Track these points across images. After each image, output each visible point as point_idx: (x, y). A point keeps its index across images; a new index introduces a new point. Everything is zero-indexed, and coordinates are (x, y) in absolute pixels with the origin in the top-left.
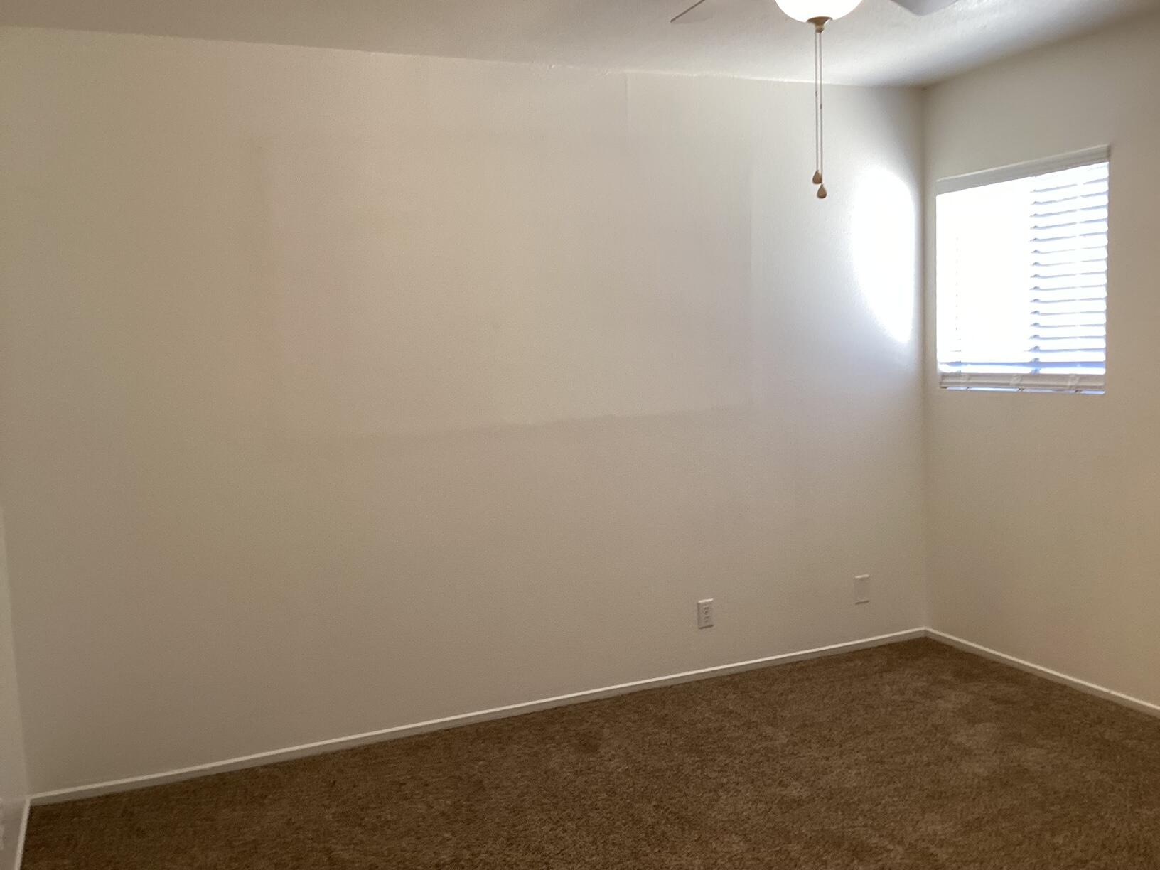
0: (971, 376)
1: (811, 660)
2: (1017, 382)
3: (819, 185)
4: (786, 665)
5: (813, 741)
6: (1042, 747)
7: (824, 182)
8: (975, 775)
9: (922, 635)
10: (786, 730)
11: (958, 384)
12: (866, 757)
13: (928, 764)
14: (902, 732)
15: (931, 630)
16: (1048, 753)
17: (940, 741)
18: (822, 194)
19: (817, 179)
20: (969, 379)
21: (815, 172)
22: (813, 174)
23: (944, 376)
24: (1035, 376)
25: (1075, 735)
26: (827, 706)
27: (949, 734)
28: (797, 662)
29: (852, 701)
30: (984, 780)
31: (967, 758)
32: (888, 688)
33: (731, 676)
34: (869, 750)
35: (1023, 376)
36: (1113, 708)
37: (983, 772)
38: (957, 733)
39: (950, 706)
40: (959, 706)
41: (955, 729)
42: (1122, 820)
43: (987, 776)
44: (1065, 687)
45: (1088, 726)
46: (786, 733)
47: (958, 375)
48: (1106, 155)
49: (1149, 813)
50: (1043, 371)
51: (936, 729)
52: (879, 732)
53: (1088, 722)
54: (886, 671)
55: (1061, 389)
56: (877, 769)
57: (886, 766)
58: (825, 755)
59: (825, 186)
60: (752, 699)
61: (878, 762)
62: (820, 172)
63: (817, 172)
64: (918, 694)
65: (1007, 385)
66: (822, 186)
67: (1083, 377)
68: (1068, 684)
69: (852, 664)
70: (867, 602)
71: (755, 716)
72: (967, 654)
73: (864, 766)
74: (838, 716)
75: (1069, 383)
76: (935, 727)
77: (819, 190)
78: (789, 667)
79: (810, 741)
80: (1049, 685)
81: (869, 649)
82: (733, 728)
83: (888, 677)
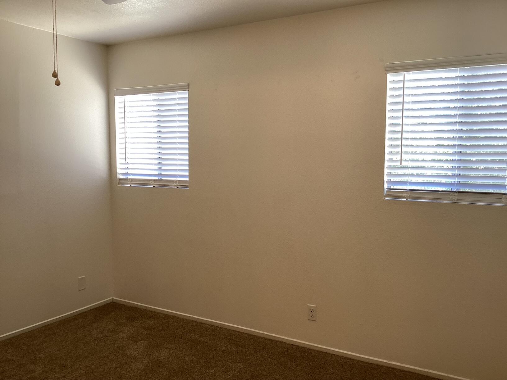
0: (132, 180)
1: (55, 323)
2: (153, 183)
3: (56, 78)
4: (42, 327)
5: (56, 368)
6: (167, 348)
7: (58, 77)
8: (138, 369)
9: (111, 301)
10: (42, 365)
11: (127, 183)
12: (85, 371)
13: (116, 368)
14: (102, 353)
15: (115, 298)
16: (170, 351)
17: (121, 355)
18: (58, 83)
19: (55, 75)
20: (131, 181)
21: (53, 71)
22: (52, 73)
23: (120, 179)
24: (160, 180)
25: (180, 340)
26: (64, 347)
27: (125, 350)
28: (48, 325)
29: (77, 342)
30: (142, 371)
31: (134, 361)
32: (95, 331)
33: (10, 339)
34: (87, 366)
35: (155, 180)
36: (194, 324)
37: (141, 367)
38: (129, 349)
39: (125, 335)
40: (129, 335)
41: (128, 347)
42: (202, 377)
43: (144, 369)
44: (175, 317)
45: (185, 334)
46: (41, 366)
47: (127, 179)
48: (188, 87)
49: (212, 371)
50: (163, 178)
51: (119, 349)
52: (91, 356)
53: (185, 332)
54: (94, 323)
55: (171, 186)
56: (91, 377)
57: (95, 374)
58: (63, 375)
59: (59, 79)
60: (22, 350)
61: (91, 372)
62: (56, 71)
63: (55, 71)
64: (110, 332)
65: (148, 184)
66: (58, 78)
67: (180, 181)
68: (176, 315)
69: (77, 322)
70: (85, 289)
71: (24, 360)
72: (132, 307)
73: (83, 377)
74: (70, 351)
75: (174, 184)
76: (118, 347)
77: (56, 81)
78: (44, 328)
79: (55, 369)
80: (168, 317)
81: (85, 312)
82: (11, 370)
83: (95, 325)
